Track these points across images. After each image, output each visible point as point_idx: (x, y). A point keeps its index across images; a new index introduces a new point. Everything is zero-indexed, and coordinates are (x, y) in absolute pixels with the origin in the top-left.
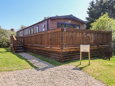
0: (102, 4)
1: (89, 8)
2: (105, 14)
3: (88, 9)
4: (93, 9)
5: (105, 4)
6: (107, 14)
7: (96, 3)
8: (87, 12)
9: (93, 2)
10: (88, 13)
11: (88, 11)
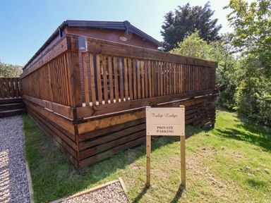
0: (187, 18)
1: (165, 25)
2: (194, 32)
3: (163, 27)
4: (172, 26)
5: (191, 17)
6: (197, 32)
7: (176, 17)
8: (162, 32)
9: (170, 15)
10: (163, 34)
11: (163, 30)
